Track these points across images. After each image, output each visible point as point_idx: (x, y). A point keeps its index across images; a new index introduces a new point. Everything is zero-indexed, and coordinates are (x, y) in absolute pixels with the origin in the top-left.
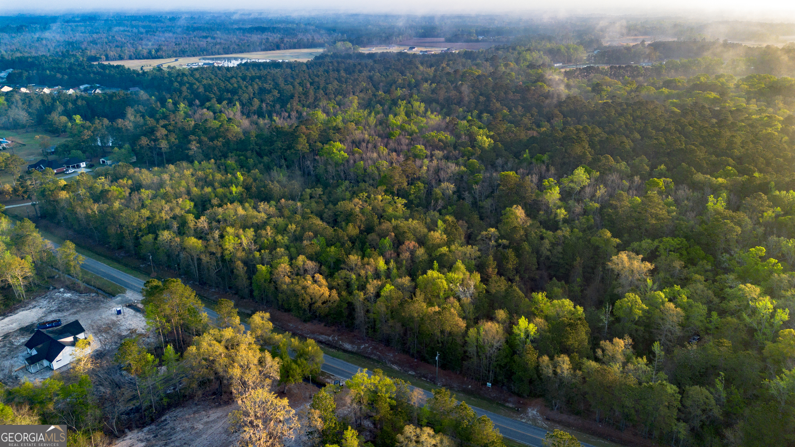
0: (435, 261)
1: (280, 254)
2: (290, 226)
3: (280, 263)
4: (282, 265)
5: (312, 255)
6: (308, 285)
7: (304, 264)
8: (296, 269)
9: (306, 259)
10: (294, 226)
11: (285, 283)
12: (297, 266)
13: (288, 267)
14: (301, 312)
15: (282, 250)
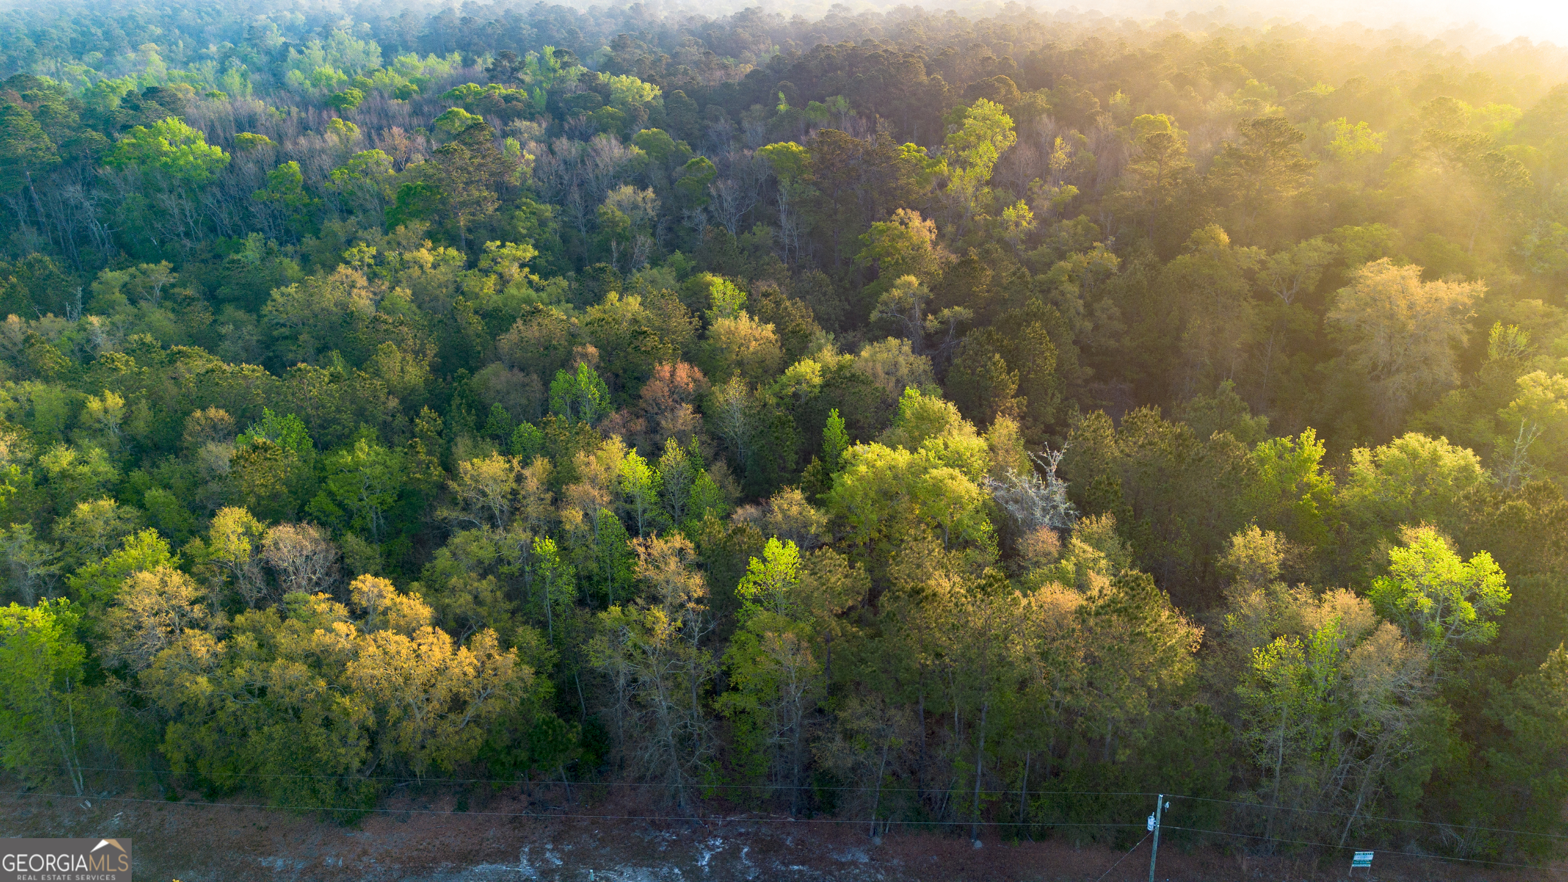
0: (834, 413)
1: (99, 527)
2: (94, 404)
3: (125, 572)
4: (145, 576)
5: (275, 496)
6: (344, 644)
7: (258, 549)
8: (219, 580)
9: (257, 526)
10: (114, 401)
11: (193, 666)
12: (222, 565)
13: (176, 578)
14: (328, 790)
15: (107, 504)
